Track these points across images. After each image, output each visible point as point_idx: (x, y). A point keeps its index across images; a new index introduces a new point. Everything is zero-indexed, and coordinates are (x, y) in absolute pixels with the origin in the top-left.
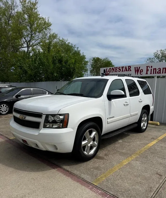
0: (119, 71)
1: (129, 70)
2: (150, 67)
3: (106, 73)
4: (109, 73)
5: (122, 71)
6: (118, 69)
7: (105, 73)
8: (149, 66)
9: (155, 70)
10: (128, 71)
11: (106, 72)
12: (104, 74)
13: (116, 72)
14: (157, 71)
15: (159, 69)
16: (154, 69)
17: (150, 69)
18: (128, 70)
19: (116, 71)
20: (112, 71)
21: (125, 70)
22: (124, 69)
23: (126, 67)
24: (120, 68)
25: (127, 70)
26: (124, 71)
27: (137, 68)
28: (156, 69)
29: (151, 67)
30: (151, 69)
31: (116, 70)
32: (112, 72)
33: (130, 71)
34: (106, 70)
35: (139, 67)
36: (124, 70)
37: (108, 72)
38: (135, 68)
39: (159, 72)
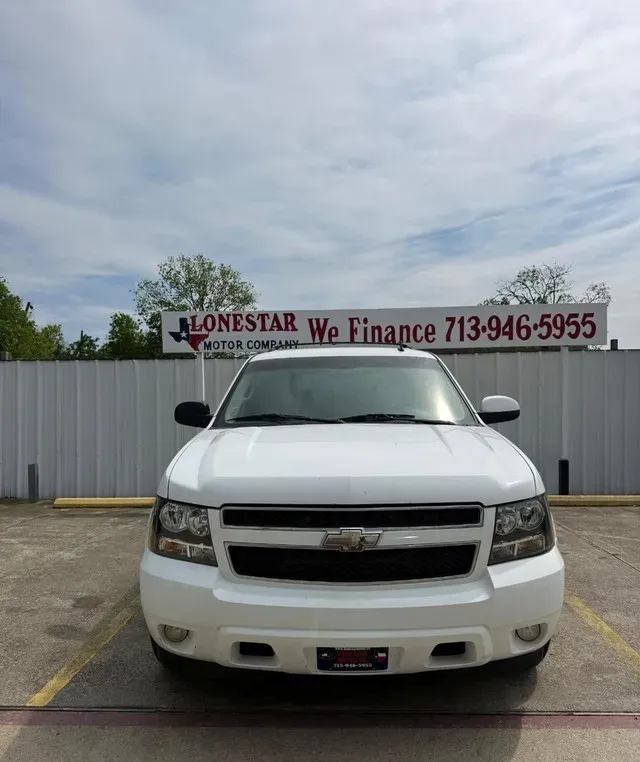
0: (251, 327)
1: (290, 327)
2: (362, 322)
3: (191, 333)
4: (204, 332)
5: (263, 329)
6: (244, 322)
7: (187, 331)
8: (357, 319)
9: (376, 331)
10: (287, 329)
11: (190, 328)
12: (184, 334)
13: (235, 329)
14: (384, 334)
15: (390, 330)
16: (373, 328)
17: (360, 328)
18: (283, 326)
19: (239, 327)
20: (217, 327)
21: (272, 326)
22: (268, 323)
23: (275, 315)
24: (255, 320)
25: (280, 328)
26: (271, 330)
27: (318, 320)
28: (379, 328)
29: (365, 321)
30: (366, 329)
31: (236, 323)
32: (220, 330)
33: (294, 329)
34: (190, 321)
35: (326, 321)
36: (268, 326)
37: (200, 330)
38: (310, 321)
39: (390, 338)
